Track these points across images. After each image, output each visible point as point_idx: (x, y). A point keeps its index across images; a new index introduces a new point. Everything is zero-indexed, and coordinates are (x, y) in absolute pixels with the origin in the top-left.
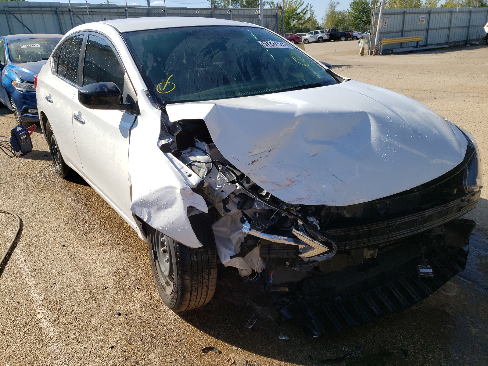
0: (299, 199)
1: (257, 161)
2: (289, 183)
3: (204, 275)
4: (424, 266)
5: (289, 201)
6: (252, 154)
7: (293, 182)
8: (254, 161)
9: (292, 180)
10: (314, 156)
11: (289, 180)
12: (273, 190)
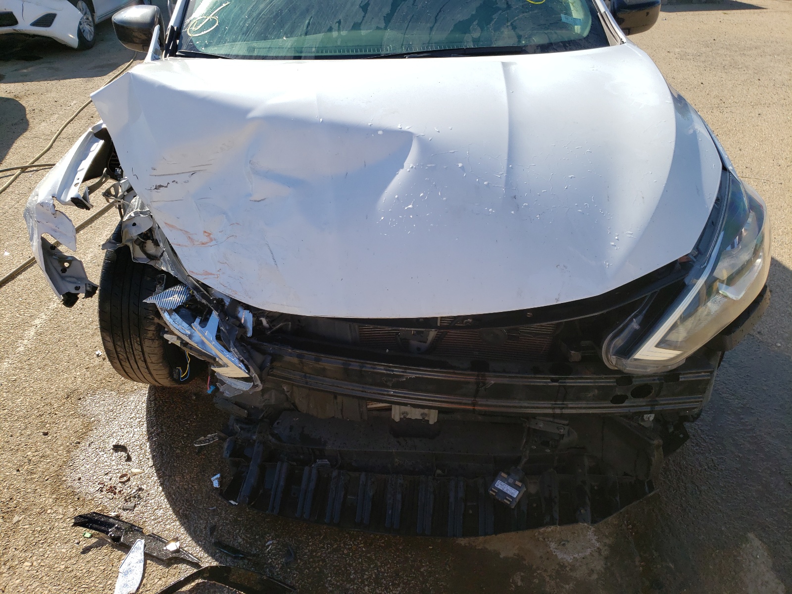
0: (207, 273)
1: (166, 187)
2: (205, 239)
3: (133, 343)
4: (511, 481)
5: (192, 272)
6: (155, 173)
7: (211, 240)
8: (161, 186)
9: (211, 236)
10: (259, 201)
11: (207, 234)
12: (179, 245)
